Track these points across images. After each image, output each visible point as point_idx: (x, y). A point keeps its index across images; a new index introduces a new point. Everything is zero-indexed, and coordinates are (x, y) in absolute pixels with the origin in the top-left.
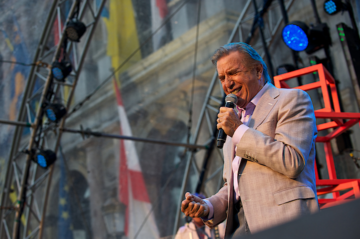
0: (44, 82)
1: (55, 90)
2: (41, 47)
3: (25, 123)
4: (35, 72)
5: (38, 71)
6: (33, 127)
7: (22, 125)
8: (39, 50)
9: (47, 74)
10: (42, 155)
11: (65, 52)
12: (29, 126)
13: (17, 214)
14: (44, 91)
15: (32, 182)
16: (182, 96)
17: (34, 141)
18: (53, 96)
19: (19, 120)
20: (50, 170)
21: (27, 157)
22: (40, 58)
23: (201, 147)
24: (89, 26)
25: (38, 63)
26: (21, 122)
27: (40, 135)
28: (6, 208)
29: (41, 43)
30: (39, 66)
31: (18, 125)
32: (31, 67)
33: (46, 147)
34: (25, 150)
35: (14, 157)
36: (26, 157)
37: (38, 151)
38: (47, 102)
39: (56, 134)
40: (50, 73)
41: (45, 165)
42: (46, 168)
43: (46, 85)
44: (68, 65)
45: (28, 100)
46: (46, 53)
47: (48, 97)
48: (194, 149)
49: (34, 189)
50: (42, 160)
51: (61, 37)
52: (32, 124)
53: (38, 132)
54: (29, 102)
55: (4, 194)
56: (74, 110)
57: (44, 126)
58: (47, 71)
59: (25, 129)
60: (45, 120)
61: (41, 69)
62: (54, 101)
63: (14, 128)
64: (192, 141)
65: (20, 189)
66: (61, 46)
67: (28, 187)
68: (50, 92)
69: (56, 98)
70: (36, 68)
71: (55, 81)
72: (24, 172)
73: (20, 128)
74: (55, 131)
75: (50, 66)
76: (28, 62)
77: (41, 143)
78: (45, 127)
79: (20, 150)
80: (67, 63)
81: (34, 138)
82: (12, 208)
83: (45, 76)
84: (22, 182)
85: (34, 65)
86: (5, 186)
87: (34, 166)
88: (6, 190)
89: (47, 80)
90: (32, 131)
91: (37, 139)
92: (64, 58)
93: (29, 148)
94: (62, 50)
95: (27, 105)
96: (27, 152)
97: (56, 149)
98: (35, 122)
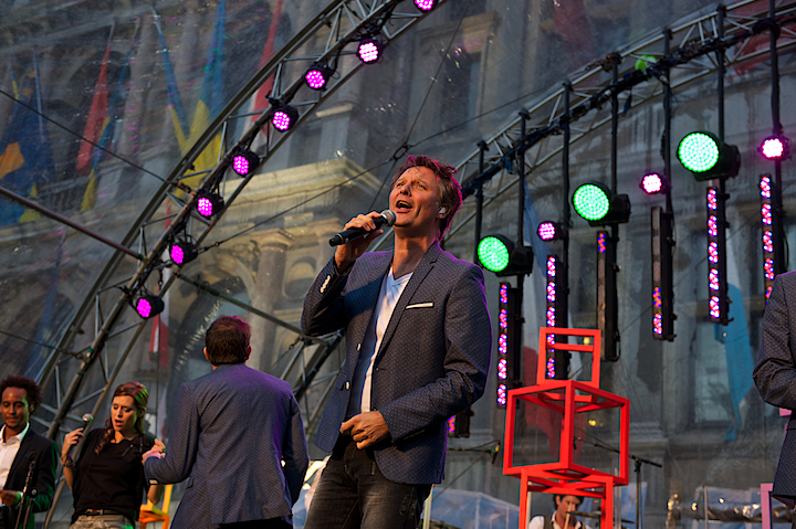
1: (188, 225)
2: (185, 163)
4: (166, 191)
5: (170, 191)
6: (145, 260)
8: (180, 166)
10: (148, 300)
12: (137, 256)
14: (174, 221)
16: (251, 247)
17: (139, 279)
19: (124, 243)
21: (123, 296)
22: (177, 176)
25: (174, 180)
26: (125, 248)
29: (186, 158)
30: (175, 185)
31: (119, 250)
32: (161, 183)
35: (100, 290)
36: (121, 295)
41: (147, 315)
45: (144, 223)
46: (189, 172)
47: (177, 229)
50: (145, 307)
52: (143, 256)
63: (114, 250)
65: (98, 334)
67: (110, 335)
68: (181, 226)
70: (169, 186)
72: (112, 313)
73: (121, 253)
74: (161, 271)
75: (194, 191)
76: (160, 176)
79: (113, 282)
81: (140, 274)
84: (103, 327)
86: (74, 323)
88: (73, 329)
90: (141, 264)
93: (129, 284)
96: (125, 290)
98: (150, 255)
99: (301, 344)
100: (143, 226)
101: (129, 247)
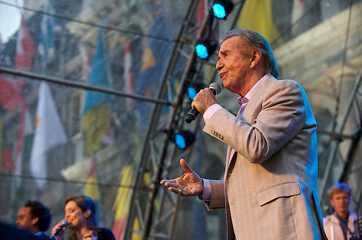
0: (186, 59)
1: (198, 68)
2: (186, 23)
3: (165, 101)
4: (178, 49)
5: (181, 47)
6: (173, 105)
7: (162, 104)
8: (183, 27)
9: (190, 51)
10: (181, 135)
11: (210, 29)
12: (169, 104)
13: (151, 195)
14: (186, 69)
15: (168, 163)
17: (173, 121)
18: (196, 76)
19: (160, 97)
20: (187, 152)
22: (184, 35)
23: (347, 137)
24: (237, 4)
25: (182, 39)
26: (161, 100)
27: (179, 114)
28: (140, 188)
29: (186, 19)
30: (183, 43)
31: (157, 103)
32: (174, 44)
33: (186, 128)
34: (163, 130)
35: (151, 136)
36: (164, 136)
37: (177, 131)
38: (189, 80)
40: (193, 50)
42: (184, 149)
43: (188, 63)
44: (213, 43)
45: (169, 77)
46: (191, 30)
47: (191, 75)
48: (339, 139)
49: (170, 170)
50: (180, 141)
51: (207, 13)
52: (172, 103)
53: (178, 111)
54: (170, 80)
55: (139, 174)
57: (184, 105)
58: (191, 49)
59: (165, 107)
60: (186, 100)
61: (185, 46)
62: (196, 80)
63: (153, 106)
64: (338, 130)
65: (156, 169)
66: (207, 24)
67: (165, 168)
68: (192, 70)
69: (198, 78)
70: (179, 45)
71: (198, 59)
72: (161, 151)
73: (159, 106)
75: (194, 43)
76: (171, 38)
77: (180, 123)
78: (186, 107)
79: (159, 128)
80: (211, 41)
81: (173, 117)
82: (146, 189)
83: (189, 53)
84: (158, 162)
85: (177, 41)
86: (141, 165)
87: (172, 147)
88: (141, 170)
89: (190, 58)
90: (172, 109)
91: (176, 118)
92: (210, 36)
93: (168, 127)
94: (208, 27)
95: (168, 83)
96: (166, 131)
97: (196, 130)
98: (176, 100)
99: (334, 144)
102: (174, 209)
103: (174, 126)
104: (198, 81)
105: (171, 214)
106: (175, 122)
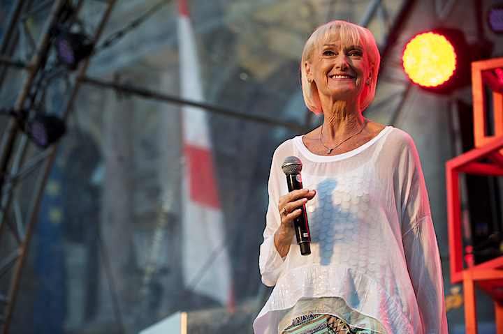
3: (15, 58)
6: (29, 68)
10: (41, 122)
12: (20, 65)
15: (14, 169)
17: (28, 94)
20: (50, 150)
21: (11, 122)
26: (6, 57)
27: (39, 84)
33: (49, 108)
34: (8, 108)
37: (32, 114)
39: (68, 84)
41: (43, 140)
42: (45, 147)
45: (23, 16)
47: (63, 16)
49: (15, 182)
50: (39, 131)
52: (28, 63)
53: (37, 78)
56: (107, 44)
57: (48, 67)
60: (52, 58)
67: (7, 177)
74: (66, 78)
77: (38, 99)
78: (51, 70)
81: (28, 88)
87: (22, 139)
90: (24, 76)
91: (33, 90)
93: (16, 105)
95: (21, 26)
96: (12, 113)
97: (67, 114)
98: (35, 60)
100: (24, 21)
101: (11, 54)
102: (20, 251)
103: (28, 103)
104: (75, 29)
105: (14, 260)
106: (30, 95)
